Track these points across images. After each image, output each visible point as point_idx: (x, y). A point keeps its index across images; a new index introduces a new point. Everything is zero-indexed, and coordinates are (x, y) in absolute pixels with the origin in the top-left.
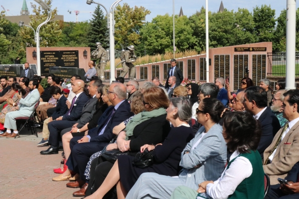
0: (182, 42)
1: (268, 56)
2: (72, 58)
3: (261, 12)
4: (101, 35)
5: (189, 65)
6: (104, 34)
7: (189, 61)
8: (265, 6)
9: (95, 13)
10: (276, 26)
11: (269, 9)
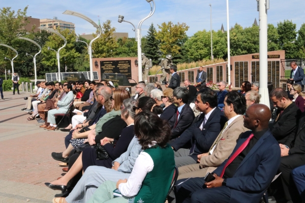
0: (218, 51)
1: (281, 62)
2: (126, 66)
3: (284, 26)
4: (154, 47)
5: (218, 70)
6: (156, 47)
7: (218, 67)
8: (288, 21)
9: (150, 30)
10: (297, 37)
11: (291, 23)
